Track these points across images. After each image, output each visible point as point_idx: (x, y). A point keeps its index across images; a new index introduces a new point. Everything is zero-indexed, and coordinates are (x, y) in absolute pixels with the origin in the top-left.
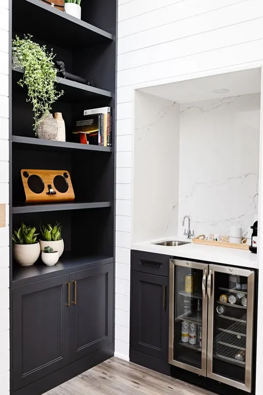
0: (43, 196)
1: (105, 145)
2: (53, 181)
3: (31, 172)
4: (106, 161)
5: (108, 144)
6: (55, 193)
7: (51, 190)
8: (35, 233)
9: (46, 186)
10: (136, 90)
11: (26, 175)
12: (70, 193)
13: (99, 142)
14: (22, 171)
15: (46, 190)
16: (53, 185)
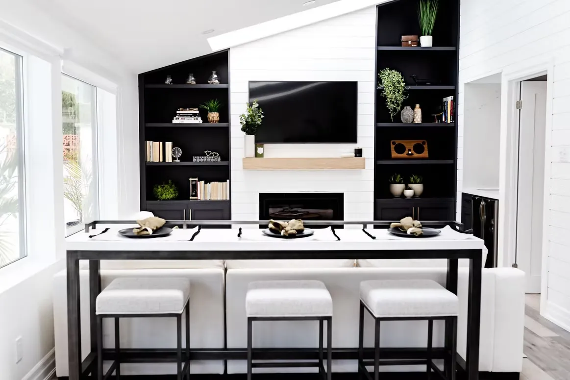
0: (404, 155)
1: (449, 122)
2: (412, 146)
3: (397, 142)
4: (451, 132)
5: (451, 121)
6: (412, 154)
7: (410, 152)
8: (400, 178)
9: (407, 149)
10: (465, 84)
11: (394, 143)
12: (425, 154)
13: (444, 120)
14: (392, 141)
15: (406, 152)
16: (412, 149)
